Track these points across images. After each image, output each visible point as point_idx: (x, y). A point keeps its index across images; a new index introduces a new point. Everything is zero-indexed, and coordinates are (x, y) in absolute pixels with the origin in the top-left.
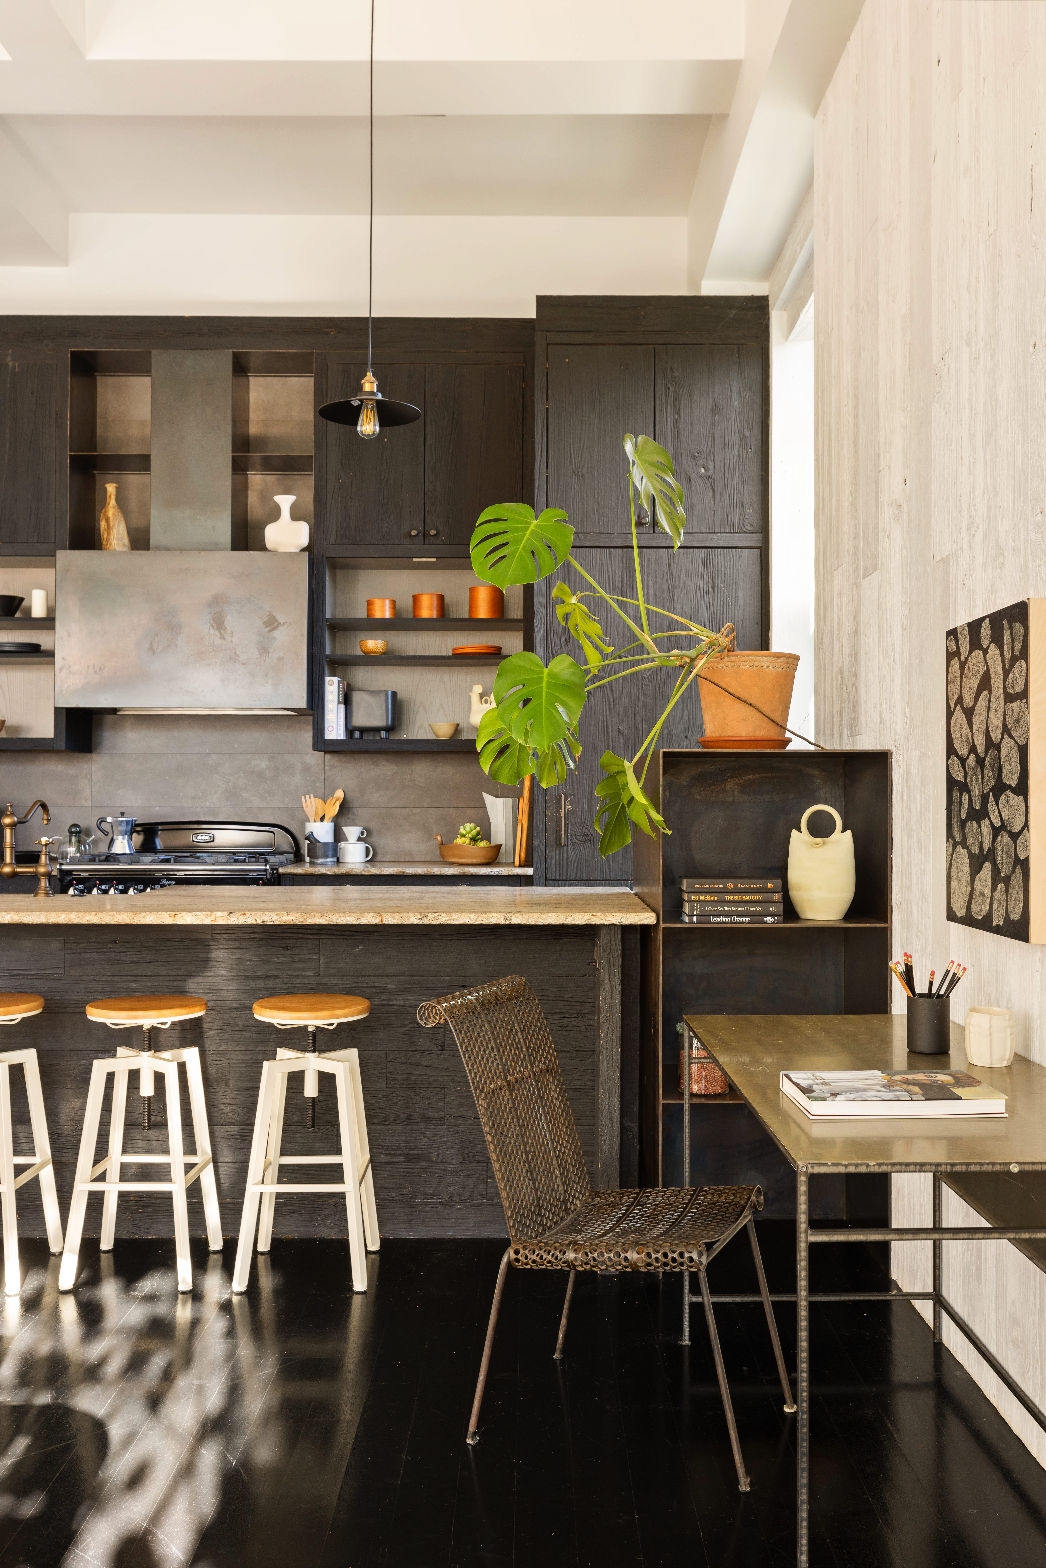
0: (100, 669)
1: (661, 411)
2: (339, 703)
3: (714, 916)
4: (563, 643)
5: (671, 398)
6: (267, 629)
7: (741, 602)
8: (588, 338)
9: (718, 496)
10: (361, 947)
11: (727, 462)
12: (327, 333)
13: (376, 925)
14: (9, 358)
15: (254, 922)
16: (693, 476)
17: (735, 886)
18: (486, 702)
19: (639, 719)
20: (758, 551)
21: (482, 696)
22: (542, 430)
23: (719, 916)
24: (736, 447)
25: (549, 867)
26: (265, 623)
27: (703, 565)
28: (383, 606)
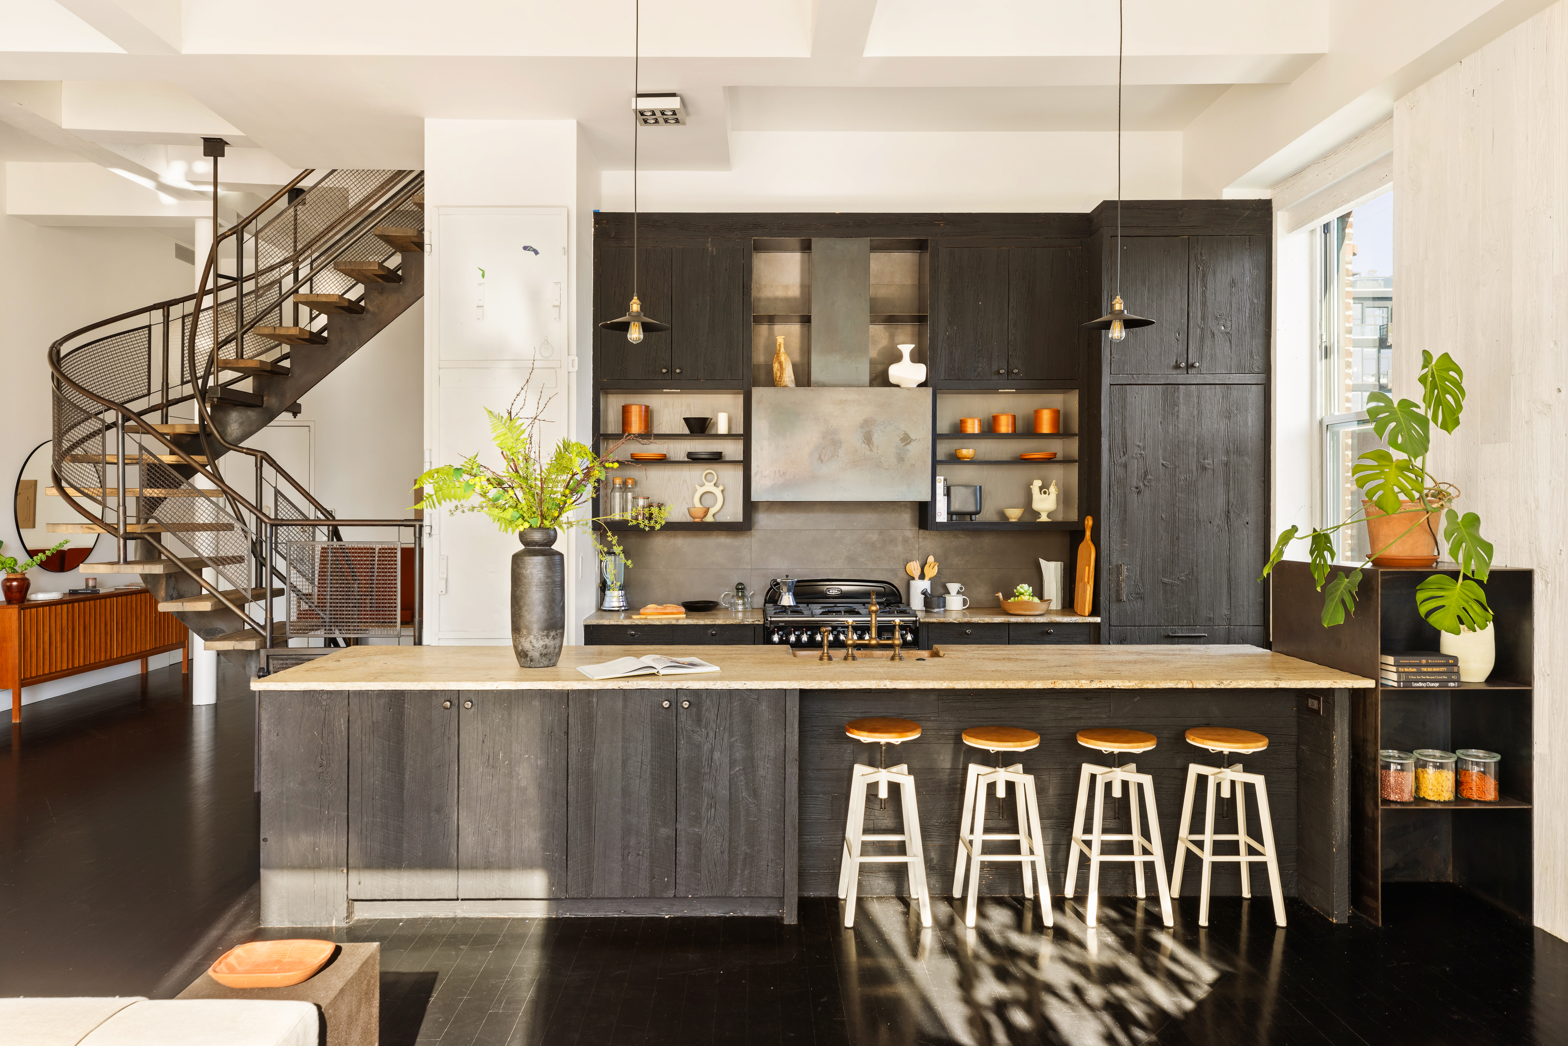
0: (784, 473)
1: (1193, 284)
2: (944, 495)
3: (1415, 682)
4: (1122, 454)
5: (1200, 275)
6: (903, 444)
7: (1250, 424)
8: (1141, 232)
9: (1234, 347)
10: (1138, 698)
11: (1241, 322)
12: (938, 225)
13: (1188, 689)
14: (709, 245)
15: (1106, 687)
16: (1216, 332)
17: (1427, 661)
18: (1045, 493)
19: (1176, 509)
20: (1263, 386)
21: (1041, 488)
22: (1107, 299)
23: (1418, 682)
24: (1247, 311)
25: (1112, 617)
26: (901, 439)
27: (1223, 397)
28: (974, 424)
